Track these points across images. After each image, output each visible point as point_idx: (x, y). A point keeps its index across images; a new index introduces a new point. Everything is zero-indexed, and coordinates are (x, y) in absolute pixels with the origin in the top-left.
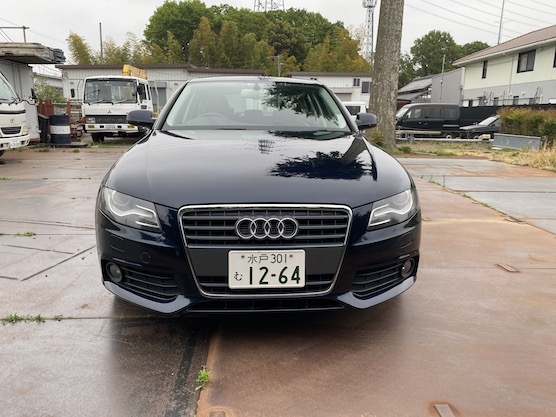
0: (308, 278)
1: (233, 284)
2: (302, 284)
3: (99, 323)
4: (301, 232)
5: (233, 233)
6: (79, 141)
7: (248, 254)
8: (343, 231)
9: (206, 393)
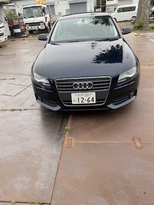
0: (97, 100)
1: (73, 103)
2: (95, 102)
3: (37, 111)
4: (94, 86)
5: (72, 87)
6: (24, 34)
7: (77, 94)
8: (108, 85)
9: (67, 133)
